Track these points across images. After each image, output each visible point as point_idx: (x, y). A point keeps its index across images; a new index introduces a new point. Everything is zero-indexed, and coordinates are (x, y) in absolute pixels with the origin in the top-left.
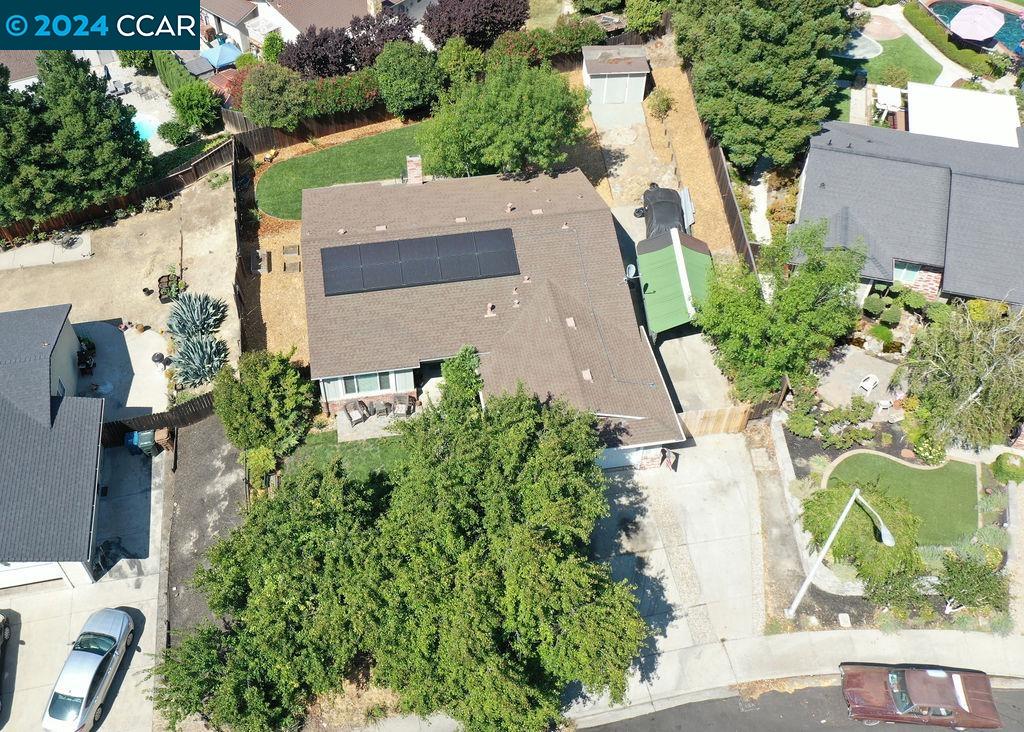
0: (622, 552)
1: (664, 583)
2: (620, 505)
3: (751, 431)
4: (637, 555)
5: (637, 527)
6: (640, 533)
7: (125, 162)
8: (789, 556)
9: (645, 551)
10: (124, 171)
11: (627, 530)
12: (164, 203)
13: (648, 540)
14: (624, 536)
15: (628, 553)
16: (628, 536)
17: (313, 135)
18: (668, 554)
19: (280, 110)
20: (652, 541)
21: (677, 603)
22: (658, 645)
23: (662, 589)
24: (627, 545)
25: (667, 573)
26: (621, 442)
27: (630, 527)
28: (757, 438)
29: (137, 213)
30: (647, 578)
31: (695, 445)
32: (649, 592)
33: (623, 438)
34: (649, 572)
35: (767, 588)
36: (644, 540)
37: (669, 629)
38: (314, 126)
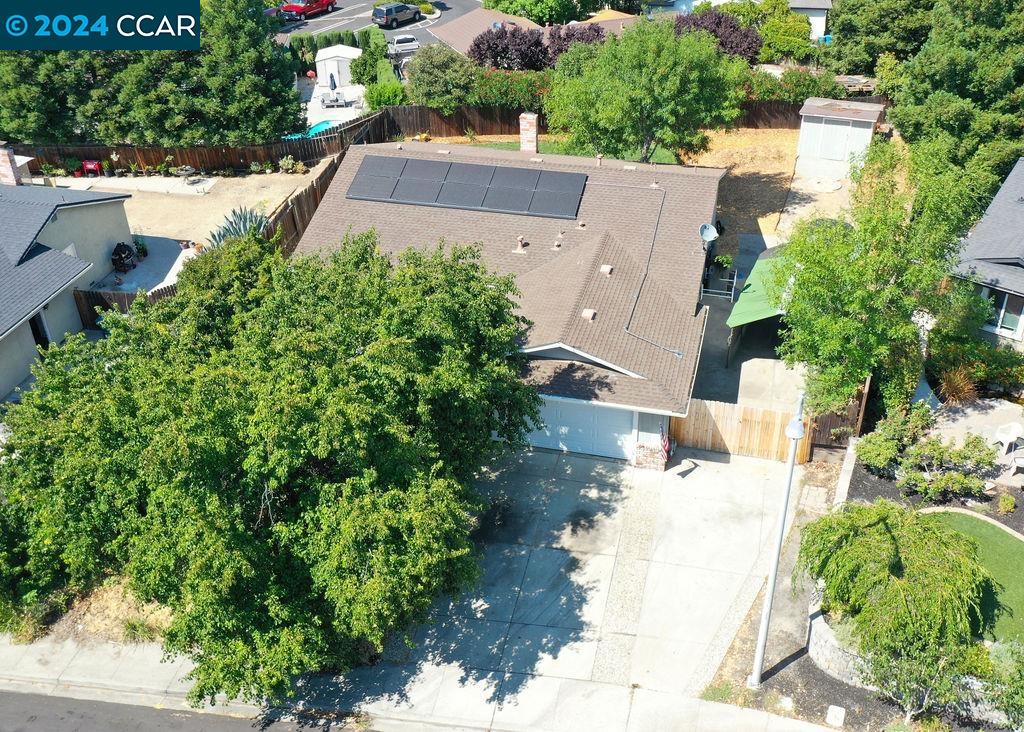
0: (554, 546)
1: (590, 595)
2: (585, 496)
3: (817, 467)
4: (573, 555)
5: (591, 525)
6: (592, 532)
7: (262, 100)
8: (792, 615)
9: (586, 553)
10: (261, 112)
11: (576, 525)
12: (300, 166)
13: (599, 543)
14: (569, 529)
15: (562, 549)
16: (574, 531)
17: (474, 129)
18: (617, 563)
19: (438, 88)
20: (604, 545)
21: (594, 623)
22: (538, 665)
23: (584, 600)
24: (567, 539)
25: (603, 586)
26: (596, 397)
27: (582, 522)
28: (821, 476)
29: (273, 172)
30: (571, 584)
31: (728, 462)
32: (564, 599)
33: (603, 393)
34: (576, 578)
35: (738, 644)
36: (593, 541)
37: (564, 651)
38: (476, 119)
